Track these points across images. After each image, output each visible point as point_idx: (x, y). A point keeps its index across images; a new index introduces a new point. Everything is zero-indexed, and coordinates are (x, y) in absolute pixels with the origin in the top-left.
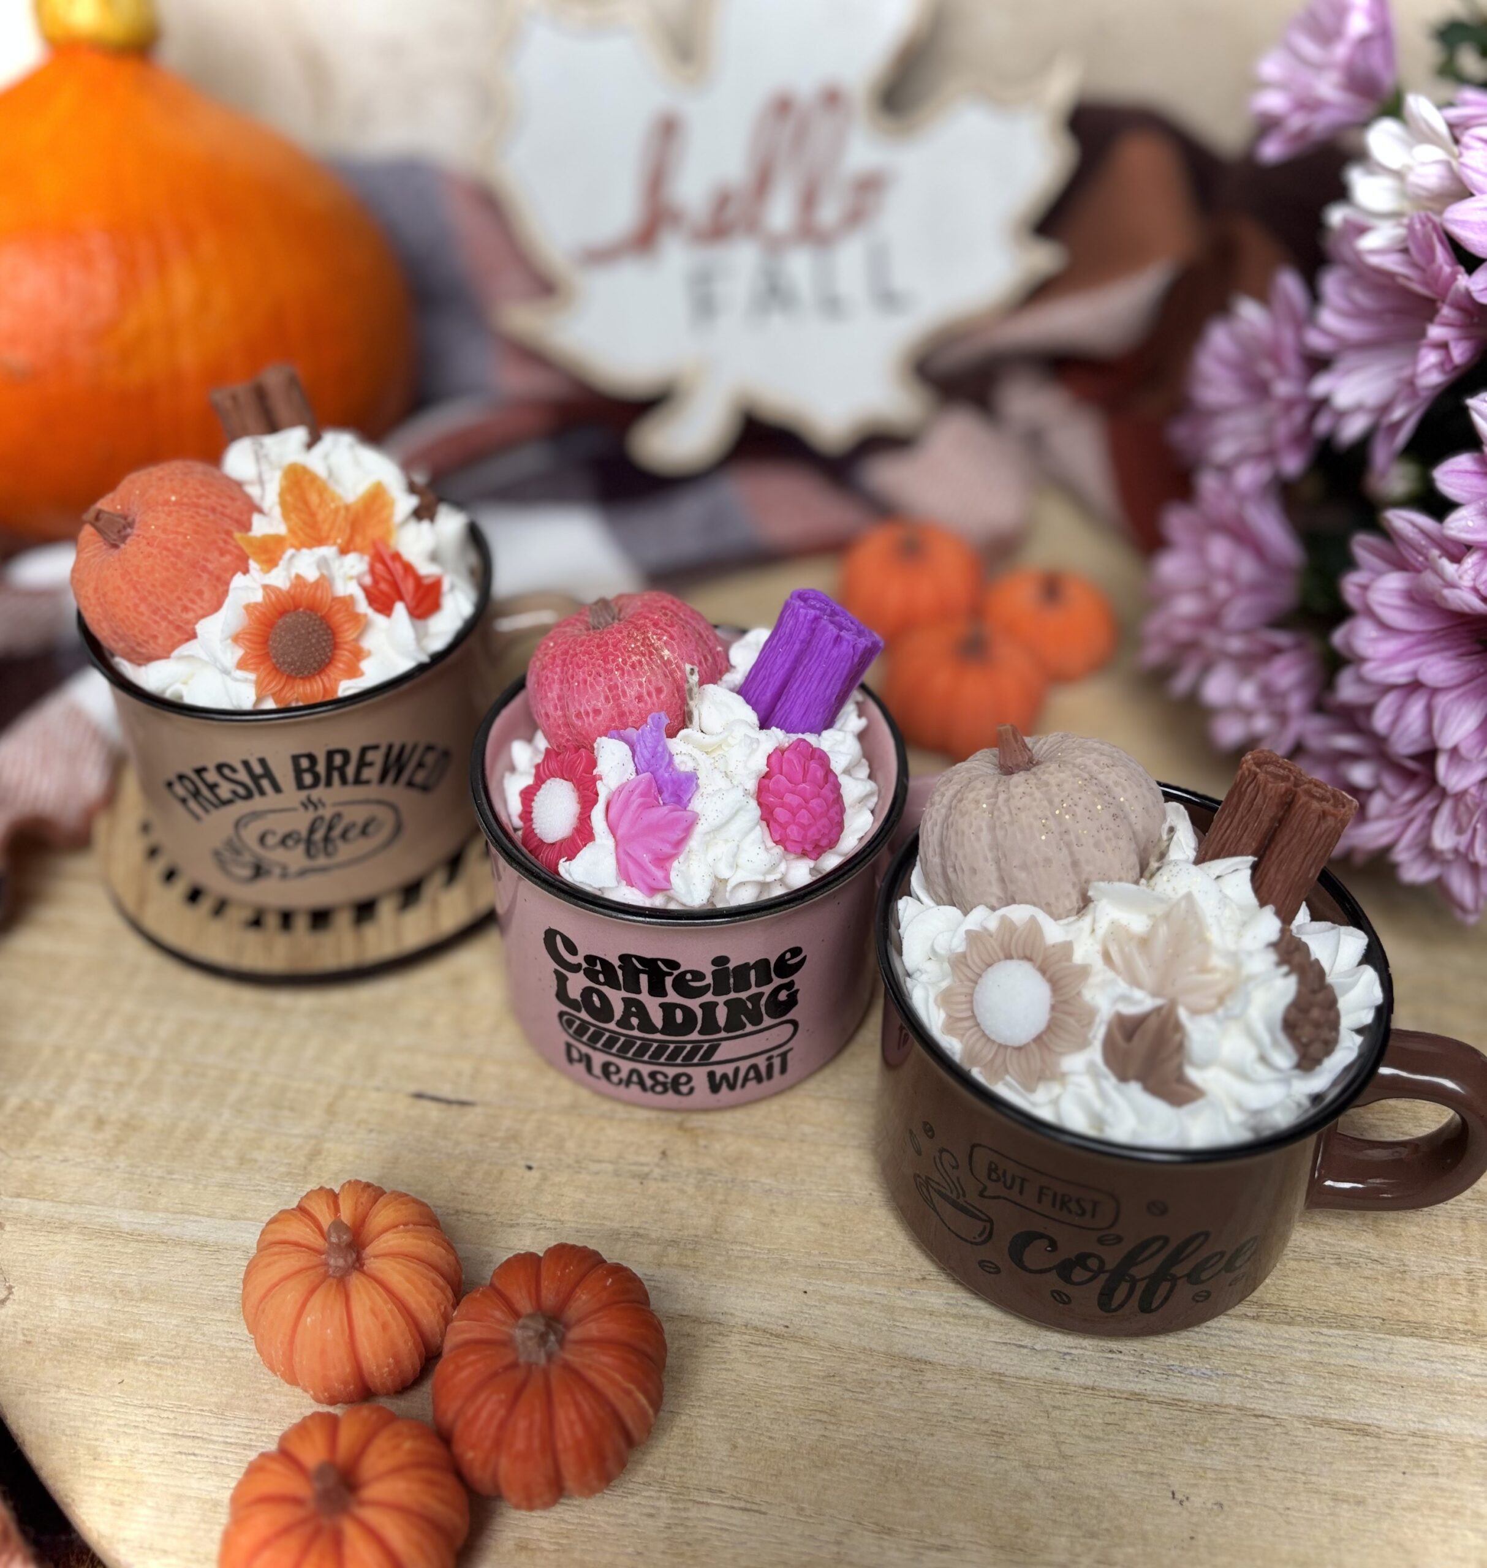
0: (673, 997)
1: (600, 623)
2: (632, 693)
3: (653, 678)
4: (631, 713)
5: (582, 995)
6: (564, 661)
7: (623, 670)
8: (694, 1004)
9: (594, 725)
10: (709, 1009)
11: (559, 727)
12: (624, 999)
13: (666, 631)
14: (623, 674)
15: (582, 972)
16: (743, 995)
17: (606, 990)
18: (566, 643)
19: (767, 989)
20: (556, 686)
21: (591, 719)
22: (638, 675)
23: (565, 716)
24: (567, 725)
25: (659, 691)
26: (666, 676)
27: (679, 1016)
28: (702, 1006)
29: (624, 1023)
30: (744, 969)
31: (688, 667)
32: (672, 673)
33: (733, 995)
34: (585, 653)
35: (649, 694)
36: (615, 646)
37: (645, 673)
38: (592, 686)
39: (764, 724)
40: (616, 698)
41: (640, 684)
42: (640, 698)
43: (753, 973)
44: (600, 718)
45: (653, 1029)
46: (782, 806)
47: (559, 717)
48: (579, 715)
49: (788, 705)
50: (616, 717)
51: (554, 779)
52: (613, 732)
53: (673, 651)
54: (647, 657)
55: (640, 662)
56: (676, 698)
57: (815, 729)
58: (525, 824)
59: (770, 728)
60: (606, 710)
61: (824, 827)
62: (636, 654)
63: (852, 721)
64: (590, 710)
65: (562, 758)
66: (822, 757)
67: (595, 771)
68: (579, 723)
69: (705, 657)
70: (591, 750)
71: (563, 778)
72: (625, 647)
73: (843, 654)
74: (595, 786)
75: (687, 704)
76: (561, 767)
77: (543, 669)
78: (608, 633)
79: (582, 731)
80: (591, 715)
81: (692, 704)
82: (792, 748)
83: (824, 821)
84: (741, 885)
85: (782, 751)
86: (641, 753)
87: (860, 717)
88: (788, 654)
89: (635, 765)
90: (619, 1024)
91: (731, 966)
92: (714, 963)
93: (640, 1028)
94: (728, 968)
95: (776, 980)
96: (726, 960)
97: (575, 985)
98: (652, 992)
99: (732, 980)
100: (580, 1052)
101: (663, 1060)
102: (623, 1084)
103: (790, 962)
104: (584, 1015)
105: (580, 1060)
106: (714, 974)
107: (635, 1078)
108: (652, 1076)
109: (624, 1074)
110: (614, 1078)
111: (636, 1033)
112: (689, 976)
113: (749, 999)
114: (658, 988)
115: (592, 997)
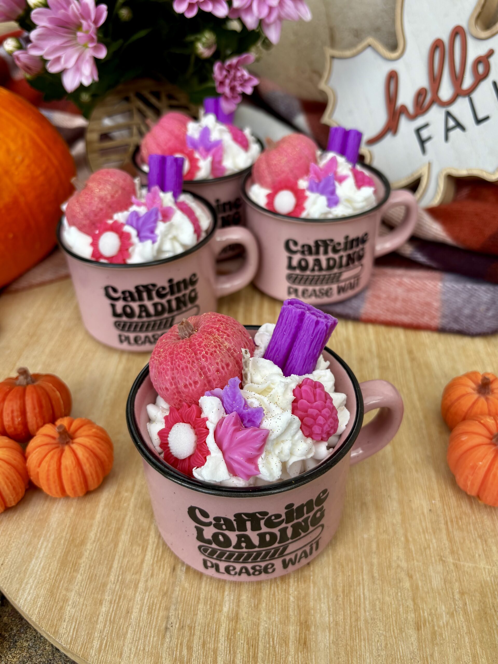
0: (264, 529)
1: (186, 335)
2: (213, 368)
3: (223, 359)
4: (214, 380)
5: (213, 537)
6: (172, 358)
7: (206, 358)
8: (276, 531)
9: (195, 390)
10: (283, 531)
11: (175, 394)
12: (237, 536)
13: (225, 333)
14: (207, 360)
15: (212, 526)
16: (300, 520)
17: (227, 533)
18: (171, 348)
19: (311, 514)
20: (169, 373)
21: (193, 387)
22: (215, 359)
23: (177, 388)
24: (179, 392)
25: (228, 365)
26: (230, 357)
27: (268, 538)
28: (279, 530)
29: (238, 546)
30: (300, 508)
31: (243, 350)
32: (232, 354)
33: (295, 521)
34: (184, 351)
35: (223, 368)
36: (199, 345)
37: (219, 357)
38: (191, 369)
39: (287, 373)
40: (205, 373)
41: (217, 364)
42: (218, 371)
43: (305, 508)
44: (198, 386)
45: (254, 547)
46: (308, 416)
47: (174, 389)
48: (186, 386)
49: (294, 361)
50: (207, 384)
51: (177, 423)
52: (208, 392)
53: (230, 343)
54: (218, 348)
55: (215, 352)
56: (237, 368)
57: (310, 371)
58: (164, 450)
59: (290, 375)
60: (200, 381)
61: (331, 423)
62: (213, 348)
63: (322, 363)
64: (192, 382)
65: (180, 411)
66: (321, 386)
67: (203, 416)
68: (186, 390)
69: (246, 343)
70: (197, 404)
71: (184, 422)
72: (205, 345)
73: (321, 330)
74: (205, 424)
75: (244, 370)
76: (181, 416)
77: (160, 364)
78: (194, 339)
79: (190, 395)
80: (193, 385)
81: (246, 369)
82: (304, 383)
83: (331, 420)
84: (294, 463)
85: (300, 386)
86: (227, 401)
87: (325, 360)
88: (289, 334)
89: (225, 408)
90: (234, 547)
91: (295, 507)
92: (286, 508)
93: (247, 547)
94: (293, 509)
95: (316, 508)
96: (292, 505)
97: (209, 532)
98: (253, 529)
99: (295, 514)
100: (212, 563)
101: (259, 560)
102: (237, 574)
103: (322, 498)
104: (214, 546)
105: (212, 566)
106: (286, 514)
107: (244, 571)
108: (253, 568)
109: (238, 570)
110: (233, 573)
111: (244, 550)
112: (273, 518)
113: (303, 521)
114: (256, 527)
115: (218, 537)
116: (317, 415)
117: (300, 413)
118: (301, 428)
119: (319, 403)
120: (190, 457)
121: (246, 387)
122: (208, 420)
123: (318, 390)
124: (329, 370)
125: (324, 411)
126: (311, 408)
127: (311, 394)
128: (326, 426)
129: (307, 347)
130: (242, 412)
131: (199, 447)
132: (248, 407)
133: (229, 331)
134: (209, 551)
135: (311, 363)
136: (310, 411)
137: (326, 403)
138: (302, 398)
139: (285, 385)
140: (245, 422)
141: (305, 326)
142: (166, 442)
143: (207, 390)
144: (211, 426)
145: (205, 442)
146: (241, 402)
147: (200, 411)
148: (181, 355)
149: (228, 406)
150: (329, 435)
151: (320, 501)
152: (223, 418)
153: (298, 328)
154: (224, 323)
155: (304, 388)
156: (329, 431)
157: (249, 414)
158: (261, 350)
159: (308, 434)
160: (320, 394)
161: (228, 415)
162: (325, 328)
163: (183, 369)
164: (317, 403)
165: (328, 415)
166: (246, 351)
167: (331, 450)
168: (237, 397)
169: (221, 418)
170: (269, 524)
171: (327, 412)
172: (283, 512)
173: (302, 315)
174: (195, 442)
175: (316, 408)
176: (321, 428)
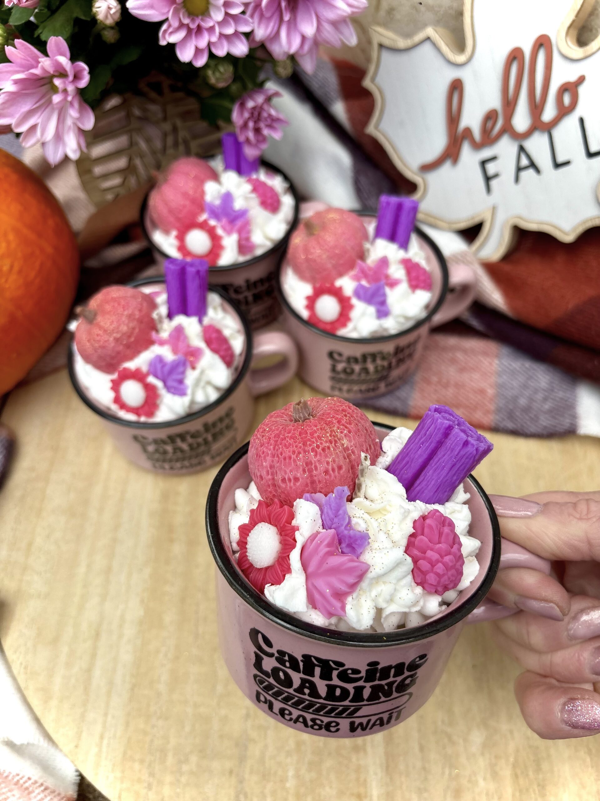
0: (336, 681)
1: (300, 418)
2: (321, 468)
3: (336, 459)
4: (319, 482)
5: (272, 670)
6: (276, 441)
7: (316, 452)
8: (350, 687)
9: (294, 488)
10: (359, 690)
11: (269, 486)
12: (301, 679)
13: (346, 427)
14: (316, 455)
15: (274, 658)
16: (383, 682)
17: (290, 671)
18: (277, 430)
19: (399, 679)
20: (269, 458)
21: (292, 484)
22: (326, 456)
23: (273, 479)
24: (274, 485)
25: (340, 468)
26: (345, 458)
27: (338, 692)
28: (354, 688)
29: (300, 690)
30: (387, 669)
31: (363, 455)
32: (349, 456)
33: (377, 682)
34: (291, 438)
35: (333, 470)
36: (312, 434)
37: (331, 455)
38: (295, 461)
39: (411, 498)
40: (310, 471)
41: (328, 463)
42: (326, 472)
43: (393, 671)
44: (298, 484)
45: (319, 697)
46: (424, 559)
47: (270, 480)
48: (284, 480)
49: (424, 483)
50: (309, 484)
51: (263, 523)
52: (308, 495)
53: (350, 441)
54: (333, 444)
55: (329, 448)
56: (350, 474)
57: (442, 502)
58: (241, 549)
59: (414, 501)
60: (302, 478)
61: (452, 575)
62: (326, 442)
63: (461, 495)
64: (291, 477)
65: (270, 508)
66: (451, 525)
67: (294, 523)
68: (283, 486)
69: (370, 446)
70: (292, 506)
71: (271, 524)
72: (318, 437)
73: (468, 453)
74: (294, 534)
75: (359, 479)
76: (269, 516)
77: (261, 446)
78: (307, 425)
79: (286, 492)
80: (292, 481)
81: (362, 479)
82: (430, 515)
83: (453, 571)
84: (393, 613)
85: (424, 518)
86: (327, 513)
87: (465, 492)
88: (427, 449)
89: (323, 521)
90: (295, 690)
91: (380, 667)
92: (369, 665)
93: (310, 695)
94: (377, 668)
95: (407, 673)
96: (377, 663)
97: (269, 664)
98: (322, 677)
99: (378, 675)
100: (265, 698)
101: (322, 713)
102: (293, 721)
103: (417, 663)
104: (271, 680)
105: (265, 702)
106: (367, 671)
107: (301, 720)
108: (313, 720)
109: (294, 716)
110: (287, 717)
111: (306, 697)
112: (350, 672)
113: (387, 684)
114: (327, 675)
115: (279, 673)
116: (438, 561)
117: (416, 552)
118: (412, 571)
119: (443, 546)
120: (267, 568)
121: (355, 501)
122: (298, 530)
123: (446, 530)
124: (467, 506)
125: (447, 559)
126: (432, 550)
127: (436, 532)
128: (446, 577)
129: (446, 470)
130: (343, 532)
131: (280, 560)
132: (351, 528)
133: (352, 426)
134: (264, 684)
135: (445, 492)
136: (429, 553)
137: (452, 547)
138: (423, 534)
139: (405, 512)
140: (344, 545)
141: (449, 443)
142: (245, 541)
143: (308, 492)
144: (301, 538)
145: (288, 556)
146: (344, 519)
147: (292, 516)
148: (287, 441)
149: (328, 519)
150: (446, 588)
151: (414, 666)
152: (318, 533)
153: (440, 444)
154: (348, 415)
155: (428, 521)
156: (447, 585)
157: (350, 537)
158: (386, 459)
159: (419, 581)
160: (448, 535)
161: (324, 530)
162: (475, 452)
163: (285, 459)
164: (440, 545)
165: (451, 564)
166: (366, 456)
167: (444, 607)
168: (341, 512)
169: (315, 531)
170: (343, 676)
171: (452, 561)
172: (363, 669)
173: (450, 428)
174: (277, 552)
175: (439, 552)
176: (438, 579)
